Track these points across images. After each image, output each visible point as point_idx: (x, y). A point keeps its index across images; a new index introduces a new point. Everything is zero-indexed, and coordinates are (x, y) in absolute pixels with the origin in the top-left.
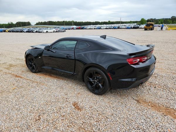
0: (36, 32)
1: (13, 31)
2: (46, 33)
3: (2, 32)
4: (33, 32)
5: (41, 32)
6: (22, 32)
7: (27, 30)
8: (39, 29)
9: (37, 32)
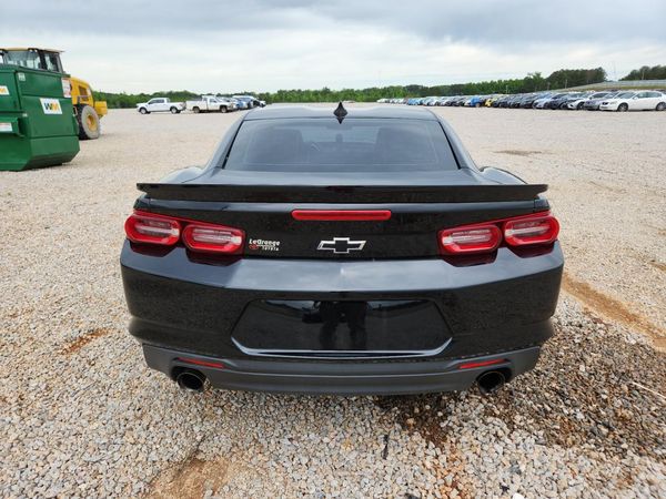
0: (580, 107)
1: (504, 105)
2: (618, 110)
3: (474, 106)
4: (566, 108)
5: (598, 109)
6: (530, 106)
7: (549, 100)
8: (595, 96)
9: (583, 109)
